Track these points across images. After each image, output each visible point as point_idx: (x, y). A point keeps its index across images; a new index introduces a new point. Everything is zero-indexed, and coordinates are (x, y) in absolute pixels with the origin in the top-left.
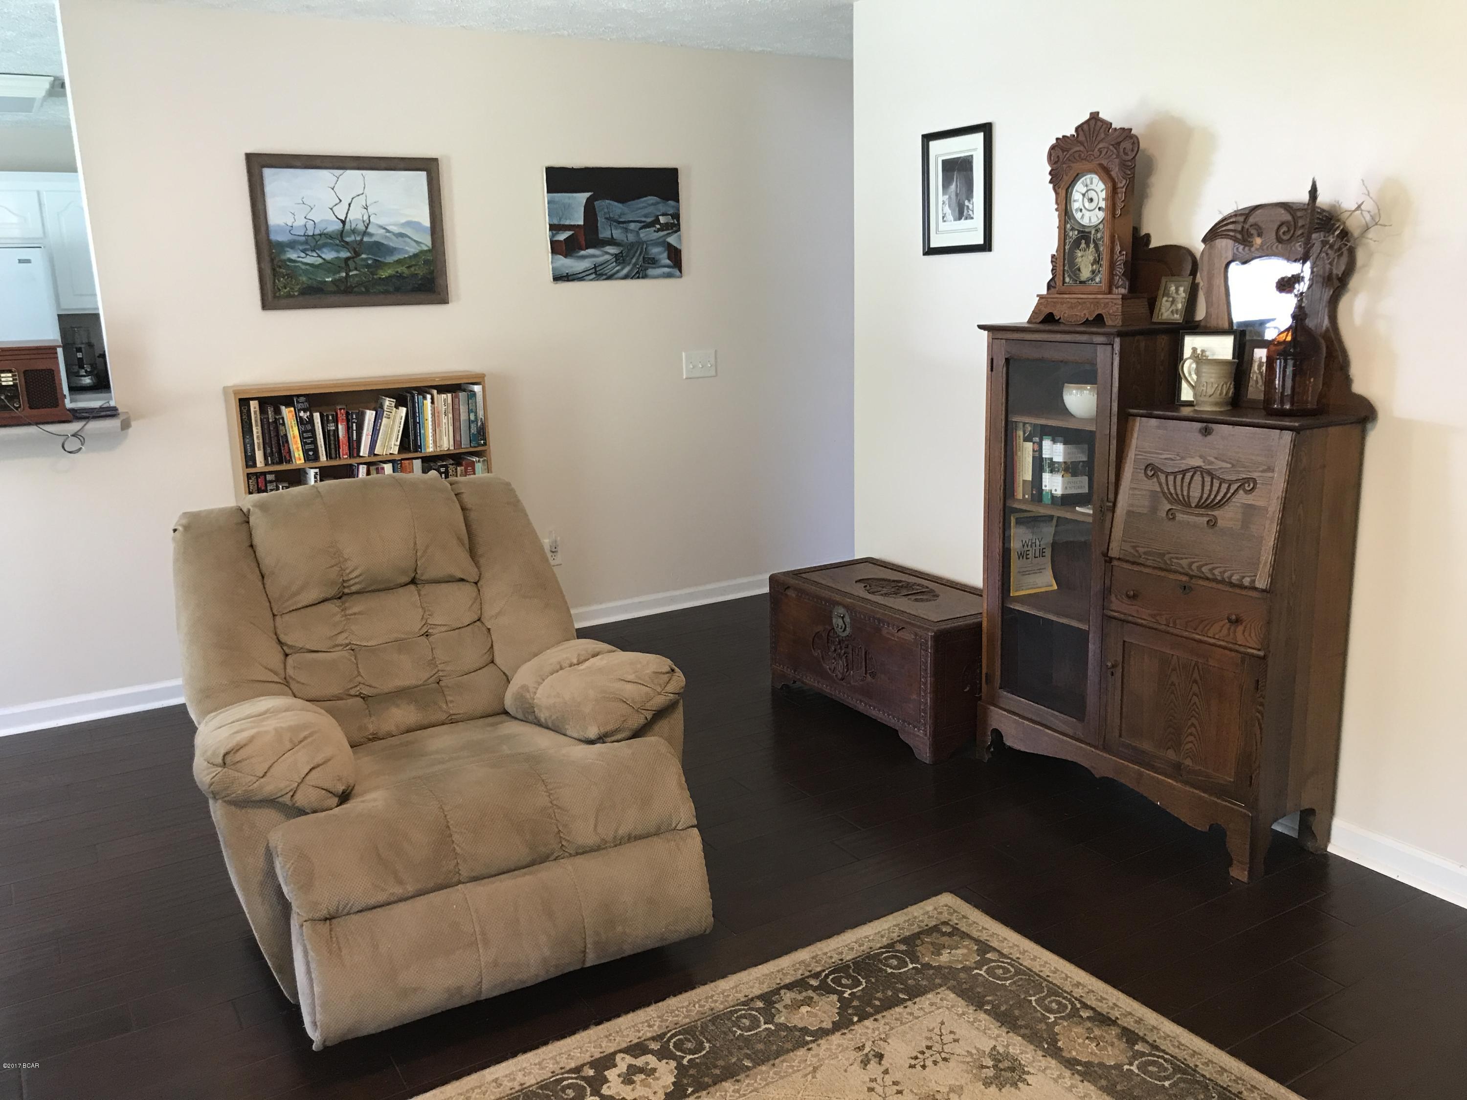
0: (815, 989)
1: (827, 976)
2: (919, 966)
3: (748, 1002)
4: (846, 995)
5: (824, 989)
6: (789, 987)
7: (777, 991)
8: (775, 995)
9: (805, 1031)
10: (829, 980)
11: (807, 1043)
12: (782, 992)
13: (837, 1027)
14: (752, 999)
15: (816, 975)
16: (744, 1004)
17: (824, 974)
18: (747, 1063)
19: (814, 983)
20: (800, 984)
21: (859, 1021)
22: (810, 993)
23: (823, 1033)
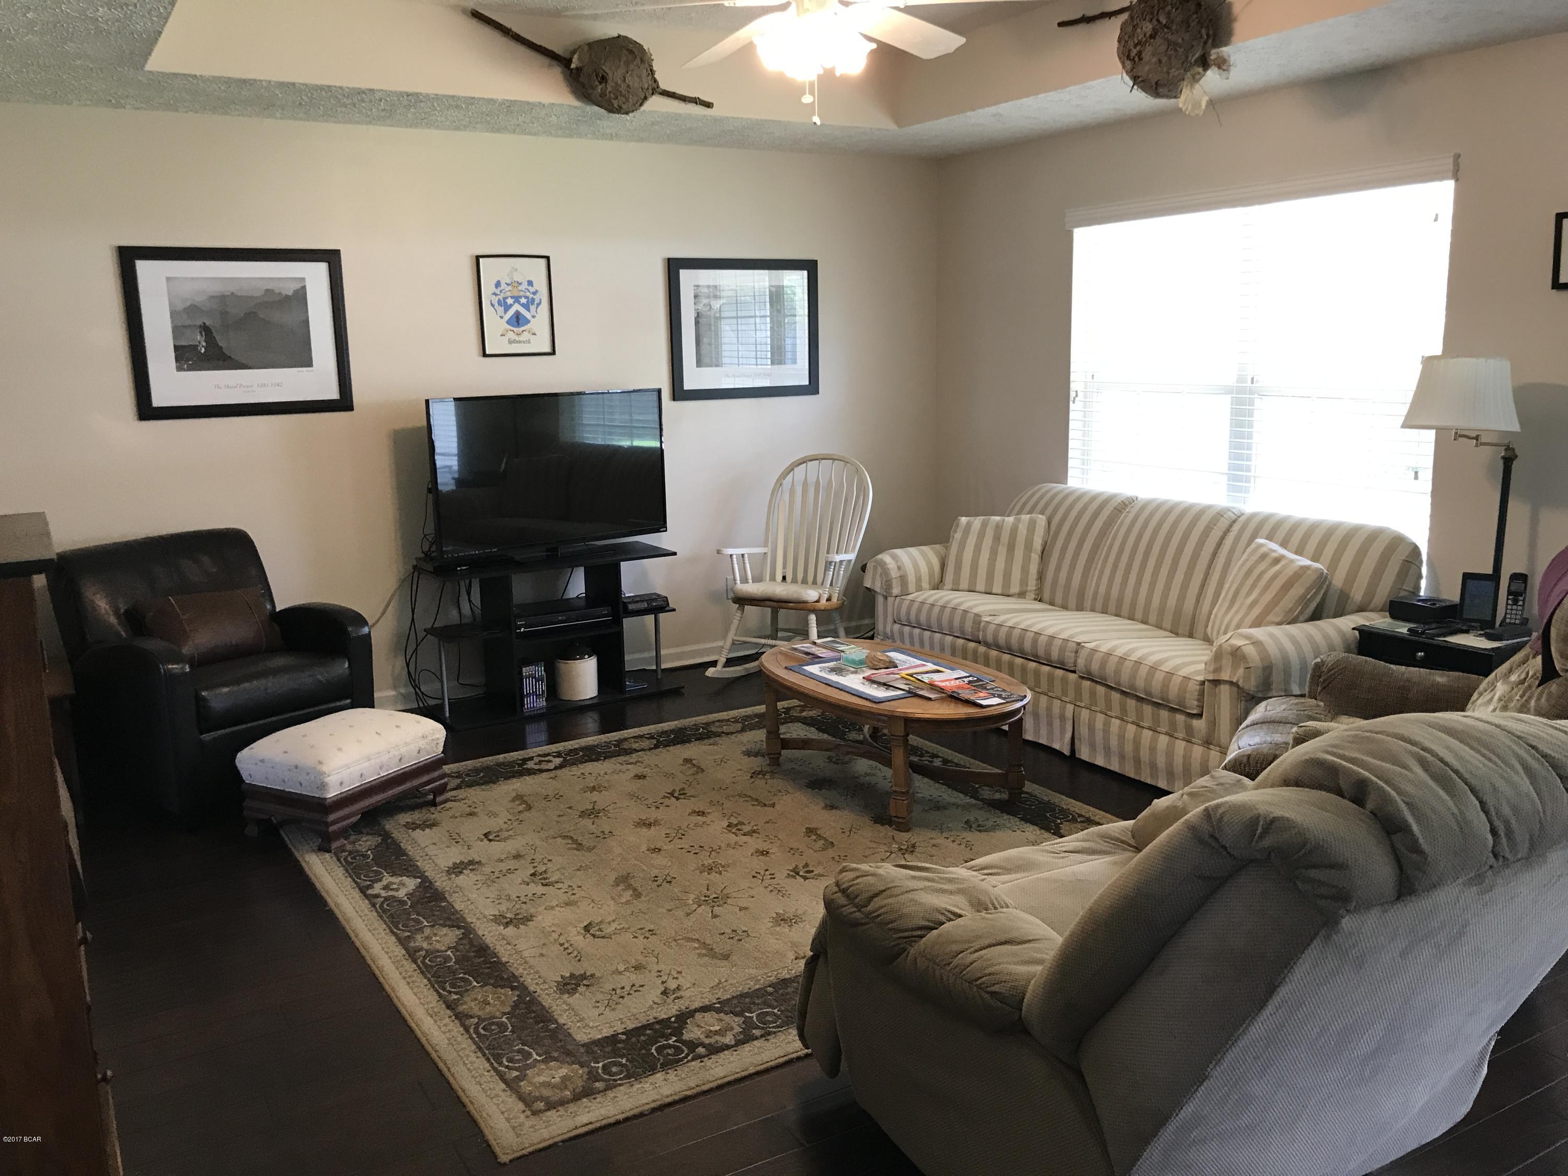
0: (702, 1045)
1: (687, 1055)
2: (592, 1064)
3: (766, 1035)
4: (674, 1039)
5: (692, 1045)
6: (727, 1047)
7: (739, 1043)
8: (739, 1040)
9: (718, 1011)
10: (686, 1052)
11: (719, 1003)
12: (733, 1043)
13: (691, 1013)
14: (762, 1036)
15: (700, 1057)
16: (769, 1034)
17: (689, 1058)
18: (770, 989)
19: (701, 1050)
20: (715, 1050)
21: (670, 1018)
22: (707, 1041)
23: (705, 1009)
